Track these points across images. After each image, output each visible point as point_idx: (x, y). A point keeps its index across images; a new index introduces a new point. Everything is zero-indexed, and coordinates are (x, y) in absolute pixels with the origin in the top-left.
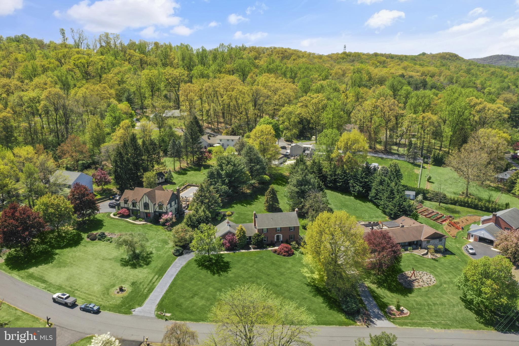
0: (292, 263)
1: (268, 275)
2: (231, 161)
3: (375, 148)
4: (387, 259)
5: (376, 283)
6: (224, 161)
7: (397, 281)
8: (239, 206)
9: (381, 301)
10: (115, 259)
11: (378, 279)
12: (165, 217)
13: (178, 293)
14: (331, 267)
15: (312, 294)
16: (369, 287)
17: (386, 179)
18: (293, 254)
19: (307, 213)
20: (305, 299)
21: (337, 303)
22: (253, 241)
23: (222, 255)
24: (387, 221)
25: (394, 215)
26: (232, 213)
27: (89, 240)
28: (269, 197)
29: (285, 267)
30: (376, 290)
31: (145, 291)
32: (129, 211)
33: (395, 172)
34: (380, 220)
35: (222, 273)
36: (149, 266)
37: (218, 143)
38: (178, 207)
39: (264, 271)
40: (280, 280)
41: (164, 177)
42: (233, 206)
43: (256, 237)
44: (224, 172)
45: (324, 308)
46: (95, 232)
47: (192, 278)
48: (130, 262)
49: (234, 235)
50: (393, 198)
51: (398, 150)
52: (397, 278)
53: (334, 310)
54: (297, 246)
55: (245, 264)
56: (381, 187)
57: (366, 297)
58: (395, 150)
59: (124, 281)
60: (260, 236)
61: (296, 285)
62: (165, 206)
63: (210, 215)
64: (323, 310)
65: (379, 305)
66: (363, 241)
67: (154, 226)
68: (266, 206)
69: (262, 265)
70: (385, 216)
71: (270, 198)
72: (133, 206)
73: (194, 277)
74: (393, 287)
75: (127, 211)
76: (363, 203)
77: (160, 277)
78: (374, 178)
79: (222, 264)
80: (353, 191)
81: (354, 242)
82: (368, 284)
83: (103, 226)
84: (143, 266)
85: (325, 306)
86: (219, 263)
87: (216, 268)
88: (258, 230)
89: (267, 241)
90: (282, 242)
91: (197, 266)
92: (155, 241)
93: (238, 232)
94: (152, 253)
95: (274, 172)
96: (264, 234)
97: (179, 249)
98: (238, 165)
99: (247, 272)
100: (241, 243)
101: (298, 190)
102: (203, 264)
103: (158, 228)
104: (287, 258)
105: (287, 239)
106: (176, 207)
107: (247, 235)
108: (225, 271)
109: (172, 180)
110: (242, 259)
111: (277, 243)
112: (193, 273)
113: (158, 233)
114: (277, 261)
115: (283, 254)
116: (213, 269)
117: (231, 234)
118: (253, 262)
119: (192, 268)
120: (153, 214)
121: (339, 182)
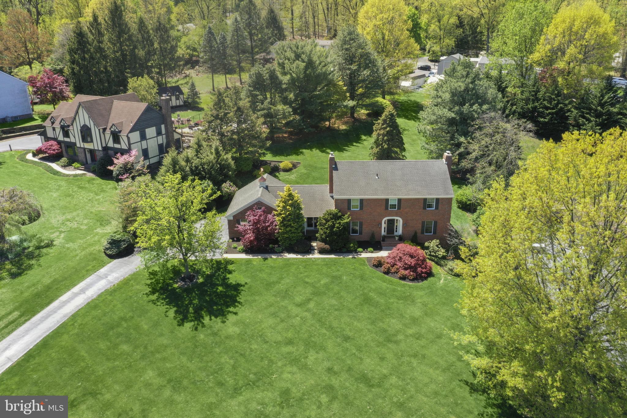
0: (425, 305)
1: (347, 339)
2: (303, 53)
8: (316, 152)
12: (120, 161)
18: (430, 274)
19: (472, 171)
22: (321, 232)
23: (231, 262)
26: (295, 166)
28: (382, 132)
29: (402, 316)
32: (61, 147)
35: (206, 320)
36: (17, 280)
38: (168, 143)
39: (335, 324)
40: (382, 359)
41: (181, 96)
42: (302, 153)
43: (327, 221)
44: (288, 77)
47: (112, 328)
49: (269, 210)
54: (442, 252)
55: (285, 295)
60: (340, 218)
61: (434, 386)
62: (124, 136)
63: (232, 163)
67: (99, 180)
68: (375, 153)
69: (334, 302)
71: (384, 135)
72: (84, 140)
73: (118, 325)
75: (56, 147)
77: (23, 319)
79: (220, 288)
84: (3, 279)
86: (213, 286)
87: (196, 301)
88: (338, 203)
89: (361, 233)
90: (402, 239)
91: (149, 290)
92: (78, 216)
93: (281, 205)
94: (49, 245)
95: (402, 98)
96: (353, 214)
97: (124, 241)
98: (318, 62)
99: (282, 321)
100: (286, 233)
101: (453, 115)
102: (168, 285)
103: (104, 186)
104: (410, 287)
105: (416, 233)
106: (160, 142)
107: (306, 213)
108: (221, 313)
109: (198, 103)
110: (282, 278)
111: (388, 241)
112: (122, 314)
113: (97, 198)
114: (381, 294)
115: (399, 275)
116: (187, 305)
117: (263, 208)
118: (309, 290)
119: (131, 297)
120: (101, 152)
121: (542, 115)
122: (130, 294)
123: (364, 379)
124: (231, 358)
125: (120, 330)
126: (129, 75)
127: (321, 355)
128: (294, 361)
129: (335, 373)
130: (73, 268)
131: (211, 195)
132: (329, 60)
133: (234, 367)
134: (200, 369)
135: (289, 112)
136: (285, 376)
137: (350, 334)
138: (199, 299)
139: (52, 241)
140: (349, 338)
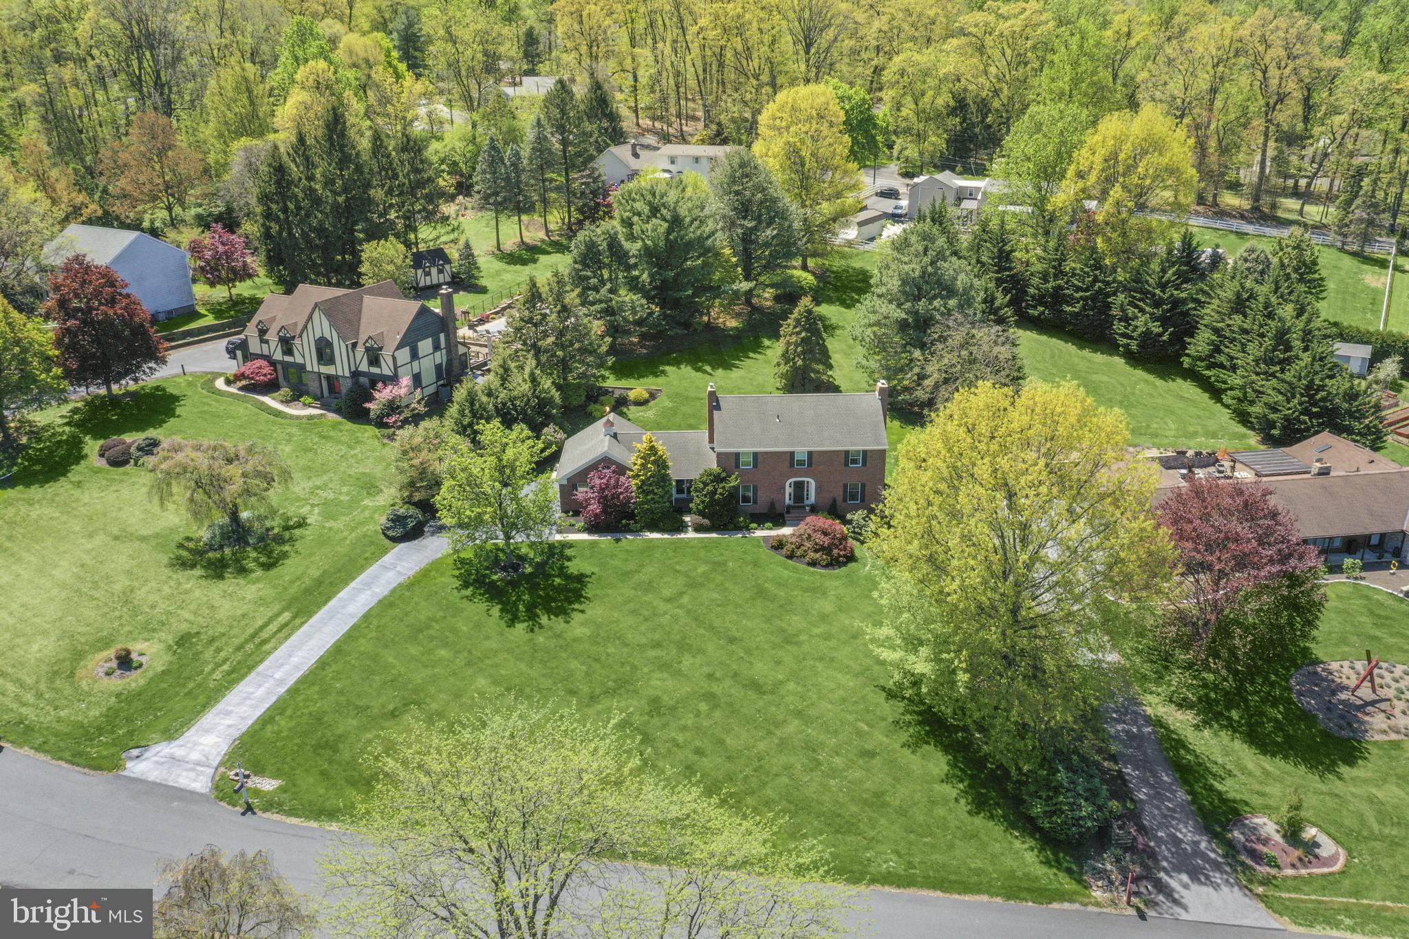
0: (839, 598)
1: (732, 640)
2: (664, 205)
3: (1215, 204)
4: (1253, 605)
5: (1191, 706)
6: (639, 206)
7: (1289, 701)
8: (686, 370)
9: (1211, 789)
10: (159, 540)
11: (1205, 686)
12: (384, 395)
13: (341, 693)
14: (992, 635)
15: (904, 736)
16: (1159, 723)
17: (1263, 290)
18: (851, 558)
19: (931, 403)
20: (871, 754)
21: (1010, 786)
22: (697, 501)
23: (570, 545)
24: (1250, 449)
25: (1284, 428)
26: (653, 396)
27: (102, 463)
28: (794, 339)
29: (807, 612)
30: (1190, 736)
31: (218, 675)
32: (275, 370)
33: (1296, 270)
34: (1220, 445)
35: (544, 620)
36: (273, 572)
37: (665, 171)
38: (450, 362)
39: (717, 623)
40: (778, 663)
41: (448, 267)
42: (663, 372)
43: (706, 484)
44: (639, 244)
45: (946, 802)
46: (128, 438)
47: (421, 631)
48: (211, 555)
49: (621, 469)
50: (1287, 361)
51: (1301, 212)
52: (1289, 689)
53: (992, 817)
55: (649, 587)
56: (1237, 319)
57: (1142, 764)
58: (1290, 211)
59: (148, 629)
60: (724, 479)
61: (841, 692)
62: (386, 355)
63: (556, 395)
64: (940, 811)
65: (1201, 809)
66: (1149, 525)
67: (348, 425)
68: (782, 376)
69: (716, 596)
70: (1241, 429)
71: (797, 345)
72: (285, 351)
73: (428, 627)
74: (1269, 726)
75: (267, 370)
76: (1159, 382)
77: (298, 621)
78: (1212, 287)
79: (558, 580)
80: (1124, 335)
81: (1107, 526)
82: (1155, 705)
83: (173, 415)
84: (252, 571)
85: (954, 793)
86: (548, 576)
87: (526, 597)
88: (720, 456)
89: (755, 502)
90: (814, 510)
91: (458, 583)
92: (331, 480)
93: (639, 461)
94: (302, 524)
95: (837, 264)
96: (743, 474)
97: (411, 517)
98: (688, 220)
99: (646, 620)
100: (646, 503)
101: (904, 316)
102: (485, 576)
103: (359, 435)
104: (821, 575)
105: (834, 500)
106: (438, 361)
107: (674, 474)
108: (562, 612)
109: (477, 278)
110: (642, 566)
111: (794, 513)
112: (430, 614)
113: (353, 452)
114: (780, 584)
115: (807, 559)
116: (515, 603)
117: (613, 467)
118: (681, 581)
119: (436, 593)
120: (349, 381)
121: (1070, 301)
122: (434, 588)
123: (755, 686)
124: (582, 664)
125: (431, 632)
126: (361, 236)
127: (698, 660)
128: (664, 666)
129: (717, 679)
130: (346, 555)
131: (543, 451)
132: (707, 211)
133: (587, 674)
134: (544, 675)
135: (642, 306)
136: (654, 682)
137: (737, 635)
138: (531, 594)
139: (304, 519)
140: (736, 639)
